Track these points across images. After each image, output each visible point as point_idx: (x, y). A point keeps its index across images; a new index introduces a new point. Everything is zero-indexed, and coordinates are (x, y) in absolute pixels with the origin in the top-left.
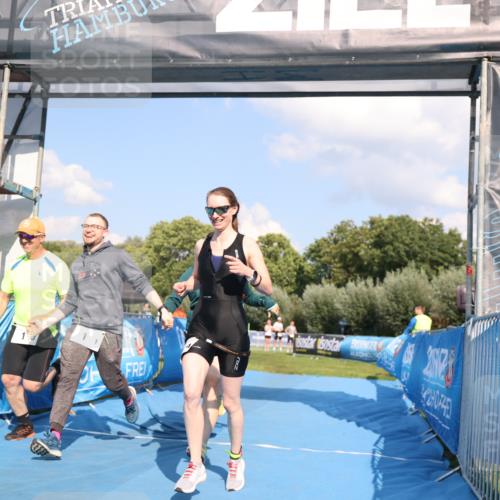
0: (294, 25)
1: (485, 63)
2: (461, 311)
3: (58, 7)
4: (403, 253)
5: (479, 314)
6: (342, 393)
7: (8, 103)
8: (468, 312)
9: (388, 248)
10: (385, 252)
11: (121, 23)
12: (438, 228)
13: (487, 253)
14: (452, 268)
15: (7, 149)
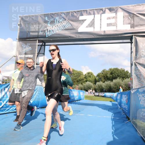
0: (94, 30)
1: (134, 36)
3: (47, 28)
4: (116, 76)
5: (134, 88)
6: (104, 104)
7: (38, 47)
10: (113, 75)
12: (124, 70)
13: (135, 75)
14: (127, 78)
15: (37, 56)
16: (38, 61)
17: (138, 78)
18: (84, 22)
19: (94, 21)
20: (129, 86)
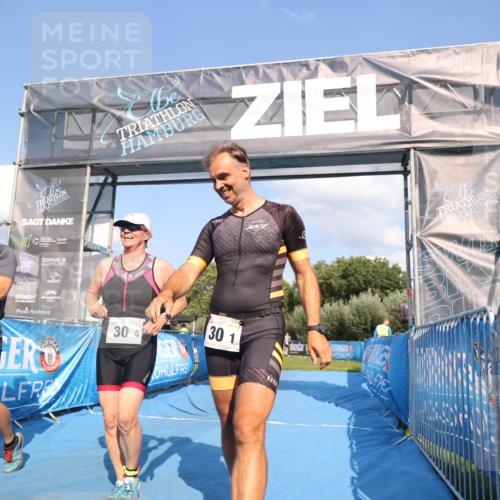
0: (283, 132)
1: (412, 152)
2: (405, 322)
3: (125, 128)
4: (361, 282)
5: (418, 324)
6: (323, 382)
8: (410, 322)
9: (351, 278)
10: (349, 282)
11: (167, 136)
12: (384, 264)
13: (421, 281)
14: (397, 290)
15: (89, 221)
16: (92, 238)
17: (431, 290)
18: (248, 107)
19: (282, 103)
20: (405, 316)
